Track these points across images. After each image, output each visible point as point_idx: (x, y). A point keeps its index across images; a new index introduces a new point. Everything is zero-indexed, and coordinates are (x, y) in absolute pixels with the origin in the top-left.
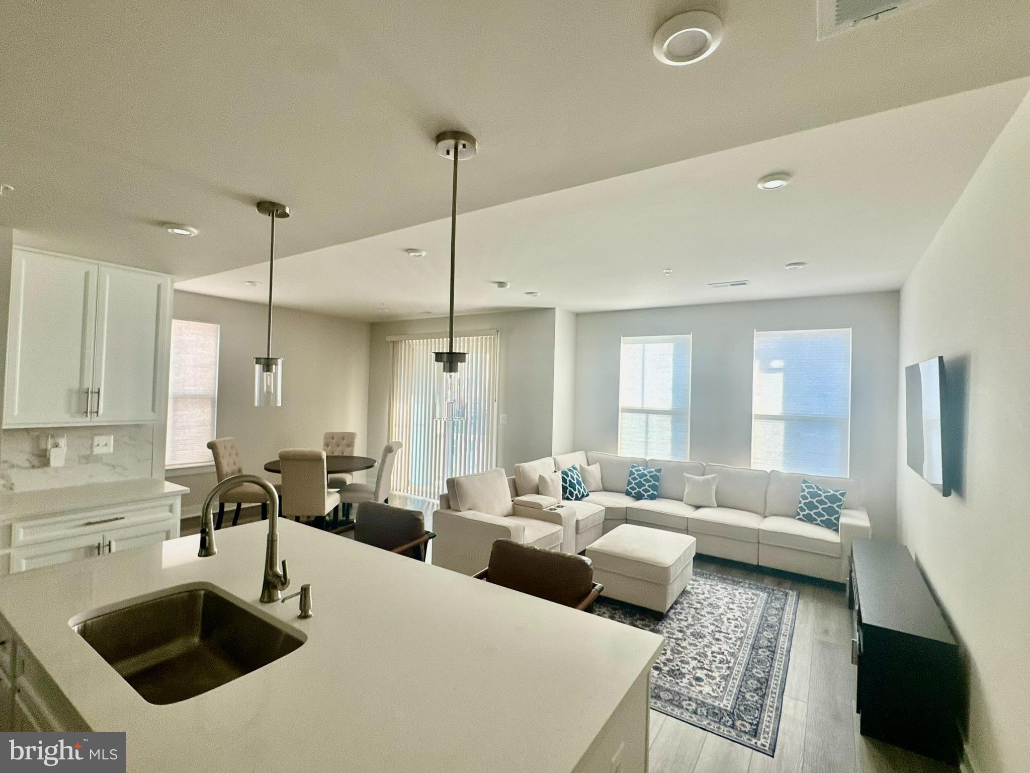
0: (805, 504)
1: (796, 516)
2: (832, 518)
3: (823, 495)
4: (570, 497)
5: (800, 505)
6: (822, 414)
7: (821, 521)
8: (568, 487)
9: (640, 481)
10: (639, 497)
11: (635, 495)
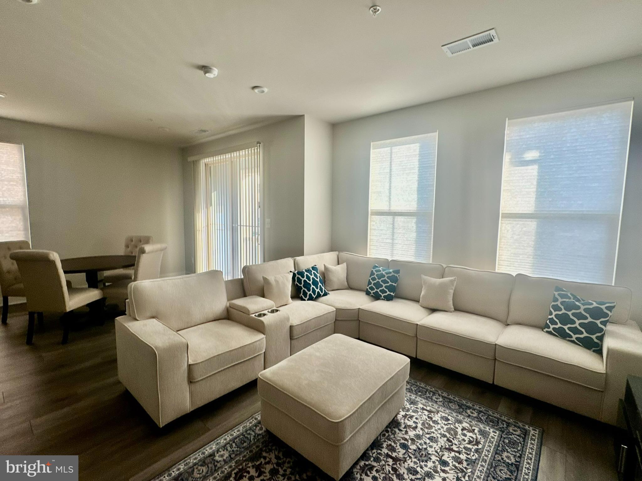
0: (556, 316)
1: (545, 329)
2: (594, 337)
3: (583, 307)
4: (304, 298)
5: (550, 317)
6: (584, 209)
7: (576, 338)
8: (303, 288)
9: (378, 282)
10: (377, 297)
11: (374, 295)
